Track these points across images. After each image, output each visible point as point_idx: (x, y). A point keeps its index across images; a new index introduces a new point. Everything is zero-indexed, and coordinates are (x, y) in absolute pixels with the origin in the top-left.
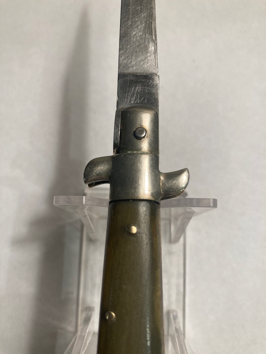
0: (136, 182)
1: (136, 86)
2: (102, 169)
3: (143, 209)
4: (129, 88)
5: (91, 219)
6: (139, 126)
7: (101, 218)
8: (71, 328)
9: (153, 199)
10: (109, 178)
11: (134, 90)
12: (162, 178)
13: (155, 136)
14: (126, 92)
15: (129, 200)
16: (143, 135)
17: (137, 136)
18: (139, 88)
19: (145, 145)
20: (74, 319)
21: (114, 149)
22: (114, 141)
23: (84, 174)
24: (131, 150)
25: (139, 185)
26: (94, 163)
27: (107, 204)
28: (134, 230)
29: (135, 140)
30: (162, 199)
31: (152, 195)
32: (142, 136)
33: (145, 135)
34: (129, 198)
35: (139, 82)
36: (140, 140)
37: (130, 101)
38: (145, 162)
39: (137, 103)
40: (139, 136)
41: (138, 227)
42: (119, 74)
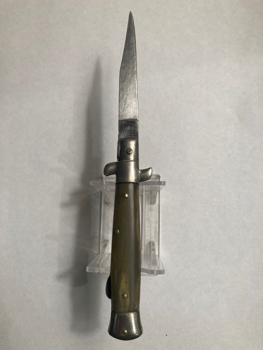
0: (127, 175)
1: (127, 127)
2: (112, 168)
3: (131, 187)
4: (124, 128)
5: (107, 191)
6: (129, 148)
7: (111, 191)
8: (96, 252)
9: (135, 182)
10: (116, 172)
11: (127, 129)
12: (140, 172)
13: (136, 152)
14: (123, 130)
15: (124, 183)
16: (131, 153)
18: (129, 128)
19: (132, 157)
20: (98, 247)
21: (117, 158)
22: (117, 155)
23: (104, 171)
24: (125, 160)
25: (129, 176)
26: (108, 166)
27: (114, 184)
28: (127, 195)
29: (127, 155)
30: (140, 182)
31: (135, 180)
34: (125, 182)
35: (129, 125)
36: (130, 155)
37: (125, 134)
38: (132, 165)
39: (128, 135)
40: (129, 153)
41: (128, 194)
42: (119, 120)
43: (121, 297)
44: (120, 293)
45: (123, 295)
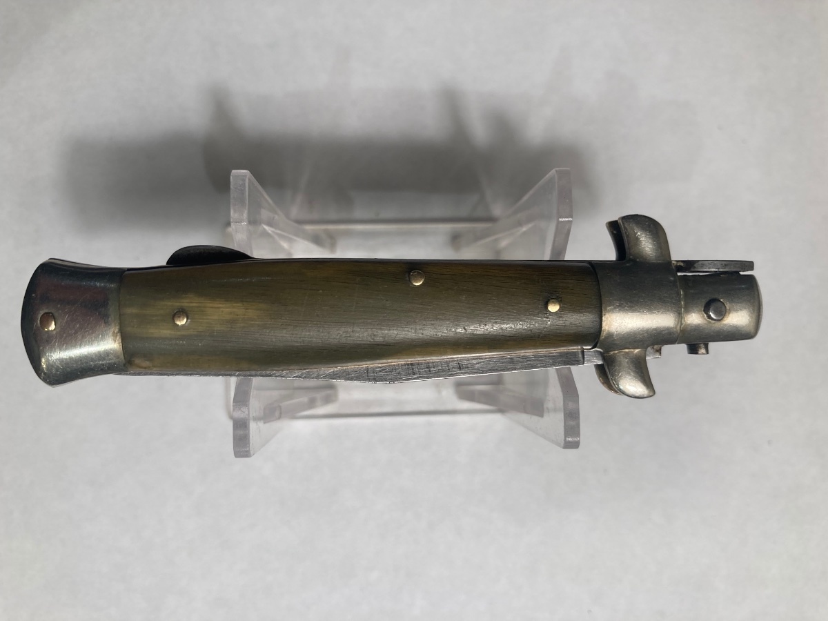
6: (728, 308)
9: (602, 337)
12: (637, 352)
16: (712, 316)
17: (712, 305)
19: (694, 319)
24: (686, 295)
25: (627, 311)
28: (553, 308)
29: (704, 301)
31: (610, 335)
32: (711, 313)
33: (712, 319)
36: (704, 311)
40: (711, 309)
41: (558, 314)
43: (177, 304)
44: (189, 302)
45: (182, 312)
